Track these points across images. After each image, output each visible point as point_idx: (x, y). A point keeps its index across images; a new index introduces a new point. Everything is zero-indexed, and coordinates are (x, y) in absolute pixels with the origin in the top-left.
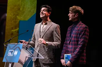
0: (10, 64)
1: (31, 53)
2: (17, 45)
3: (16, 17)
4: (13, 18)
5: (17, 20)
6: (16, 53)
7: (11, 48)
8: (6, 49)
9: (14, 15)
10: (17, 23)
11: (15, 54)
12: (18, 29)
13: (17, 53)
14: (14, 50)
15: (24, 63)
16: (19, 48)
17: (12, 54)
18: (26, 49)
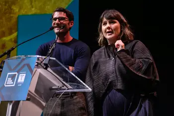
2: (24, 59)
4: (5, 10)
5: (12, 15)
6: (22, 78)
7: (12, 68)
8: (1, 71)
10: (14, 20)
11: (19, 81)
12: (15, 34)
13: (24, 78)
14: (18, 72)
16: (28, 66)
17: (13, 81)
18: (45, 67)
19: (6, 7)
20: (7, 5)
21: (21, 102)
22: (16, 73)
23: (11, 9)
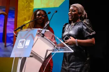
0: (20, 59)
1: (54, 44)
3: (29, 4)
9: (26, 3)
10: (31, 12)
14: (26, 39)
15: (43, 60)
18: (42, 36)
19: (27, 4)
20: (28, 2)
21: (27, 58)
22: (25, 40)
23: (30, 5)
